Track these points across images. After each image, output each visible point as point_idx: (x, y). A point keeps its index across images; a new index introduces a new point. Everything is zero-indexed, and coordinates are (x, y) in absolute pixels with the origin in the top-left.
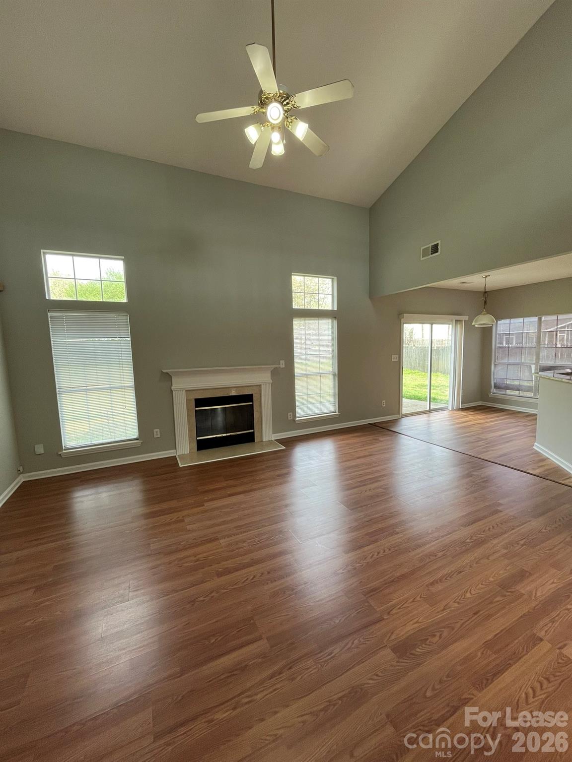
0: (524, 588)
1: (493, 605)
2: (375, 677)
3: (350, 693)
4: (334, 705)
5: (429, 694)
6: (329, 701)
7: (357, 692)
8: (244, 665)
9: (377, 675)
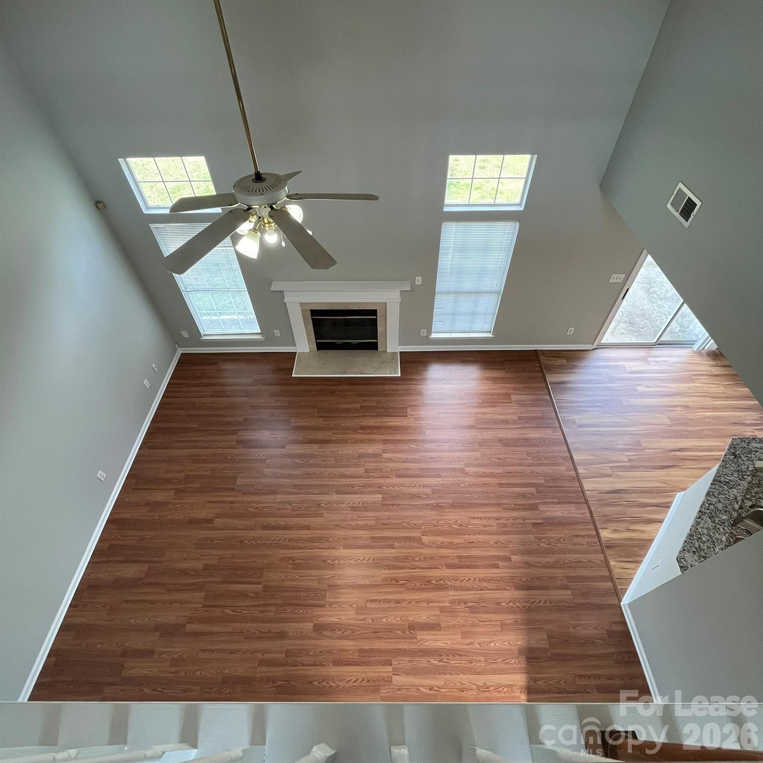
0: (422, 635)
1: (391, 634)
2: (296, 633)
3: (280, 632)
4: (270, 633)
5: (310, 653)
6: (270, 631)
7: (283, 634)
8: (247, 593)
9: (297, 633)
